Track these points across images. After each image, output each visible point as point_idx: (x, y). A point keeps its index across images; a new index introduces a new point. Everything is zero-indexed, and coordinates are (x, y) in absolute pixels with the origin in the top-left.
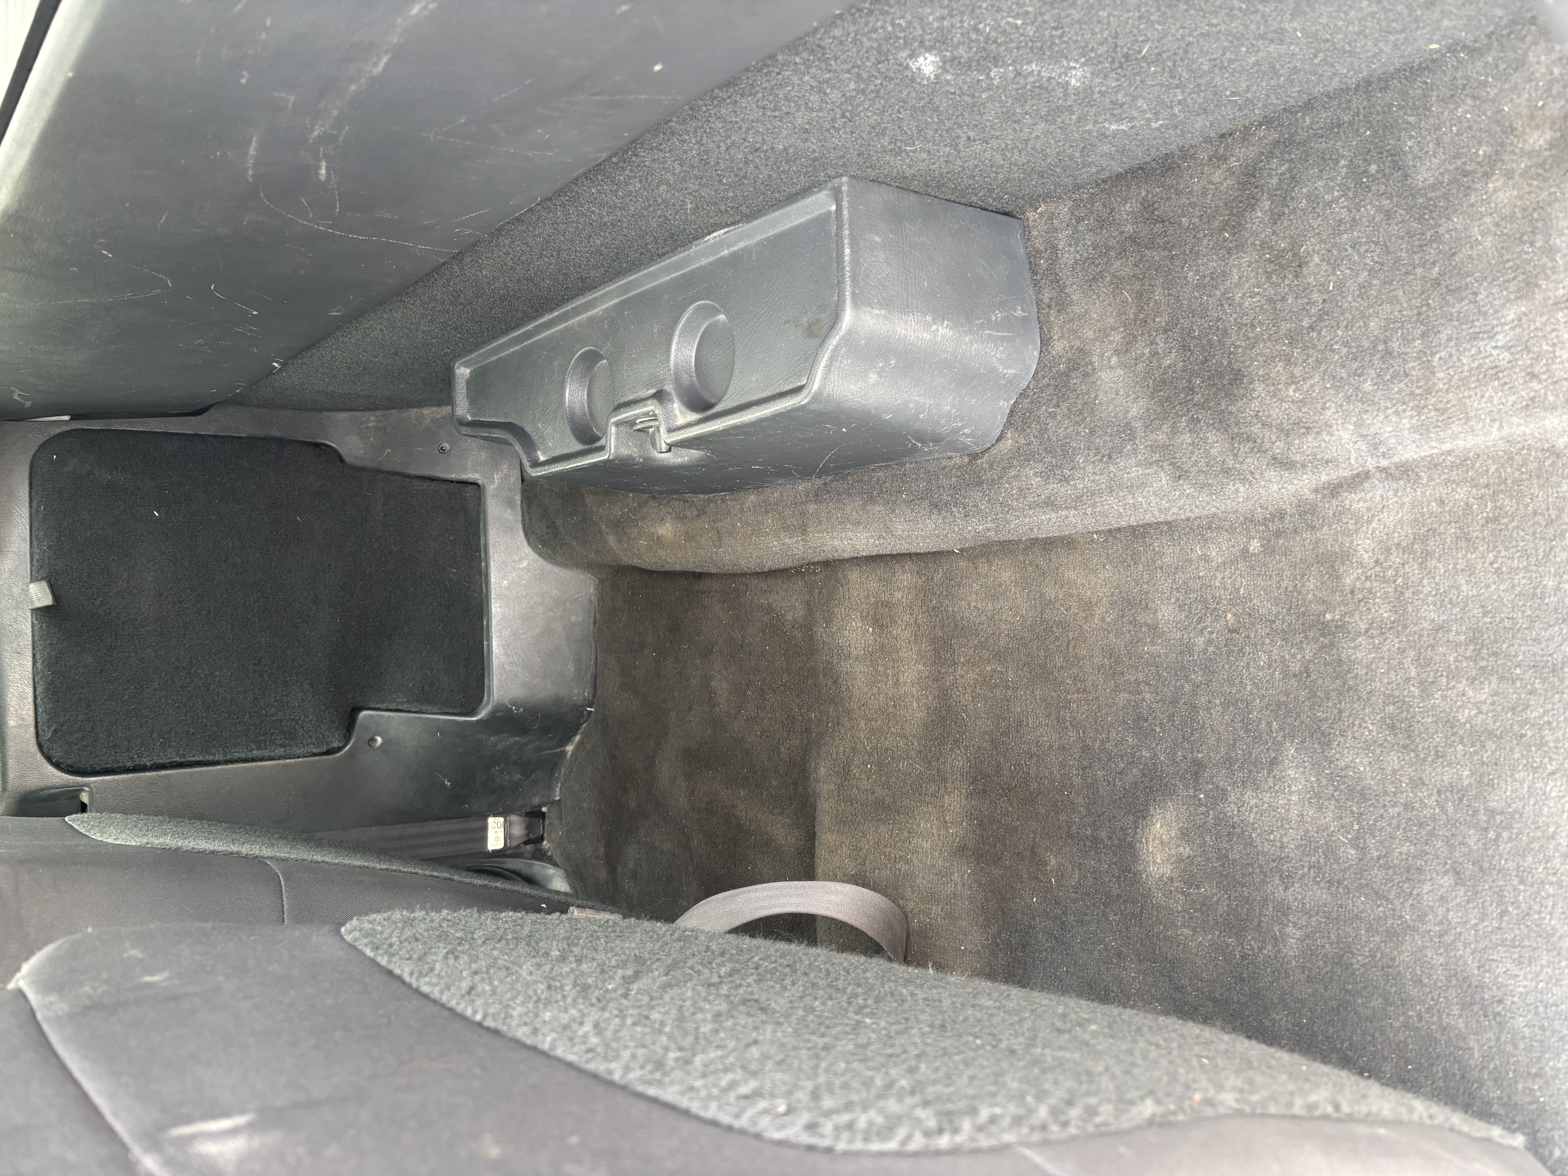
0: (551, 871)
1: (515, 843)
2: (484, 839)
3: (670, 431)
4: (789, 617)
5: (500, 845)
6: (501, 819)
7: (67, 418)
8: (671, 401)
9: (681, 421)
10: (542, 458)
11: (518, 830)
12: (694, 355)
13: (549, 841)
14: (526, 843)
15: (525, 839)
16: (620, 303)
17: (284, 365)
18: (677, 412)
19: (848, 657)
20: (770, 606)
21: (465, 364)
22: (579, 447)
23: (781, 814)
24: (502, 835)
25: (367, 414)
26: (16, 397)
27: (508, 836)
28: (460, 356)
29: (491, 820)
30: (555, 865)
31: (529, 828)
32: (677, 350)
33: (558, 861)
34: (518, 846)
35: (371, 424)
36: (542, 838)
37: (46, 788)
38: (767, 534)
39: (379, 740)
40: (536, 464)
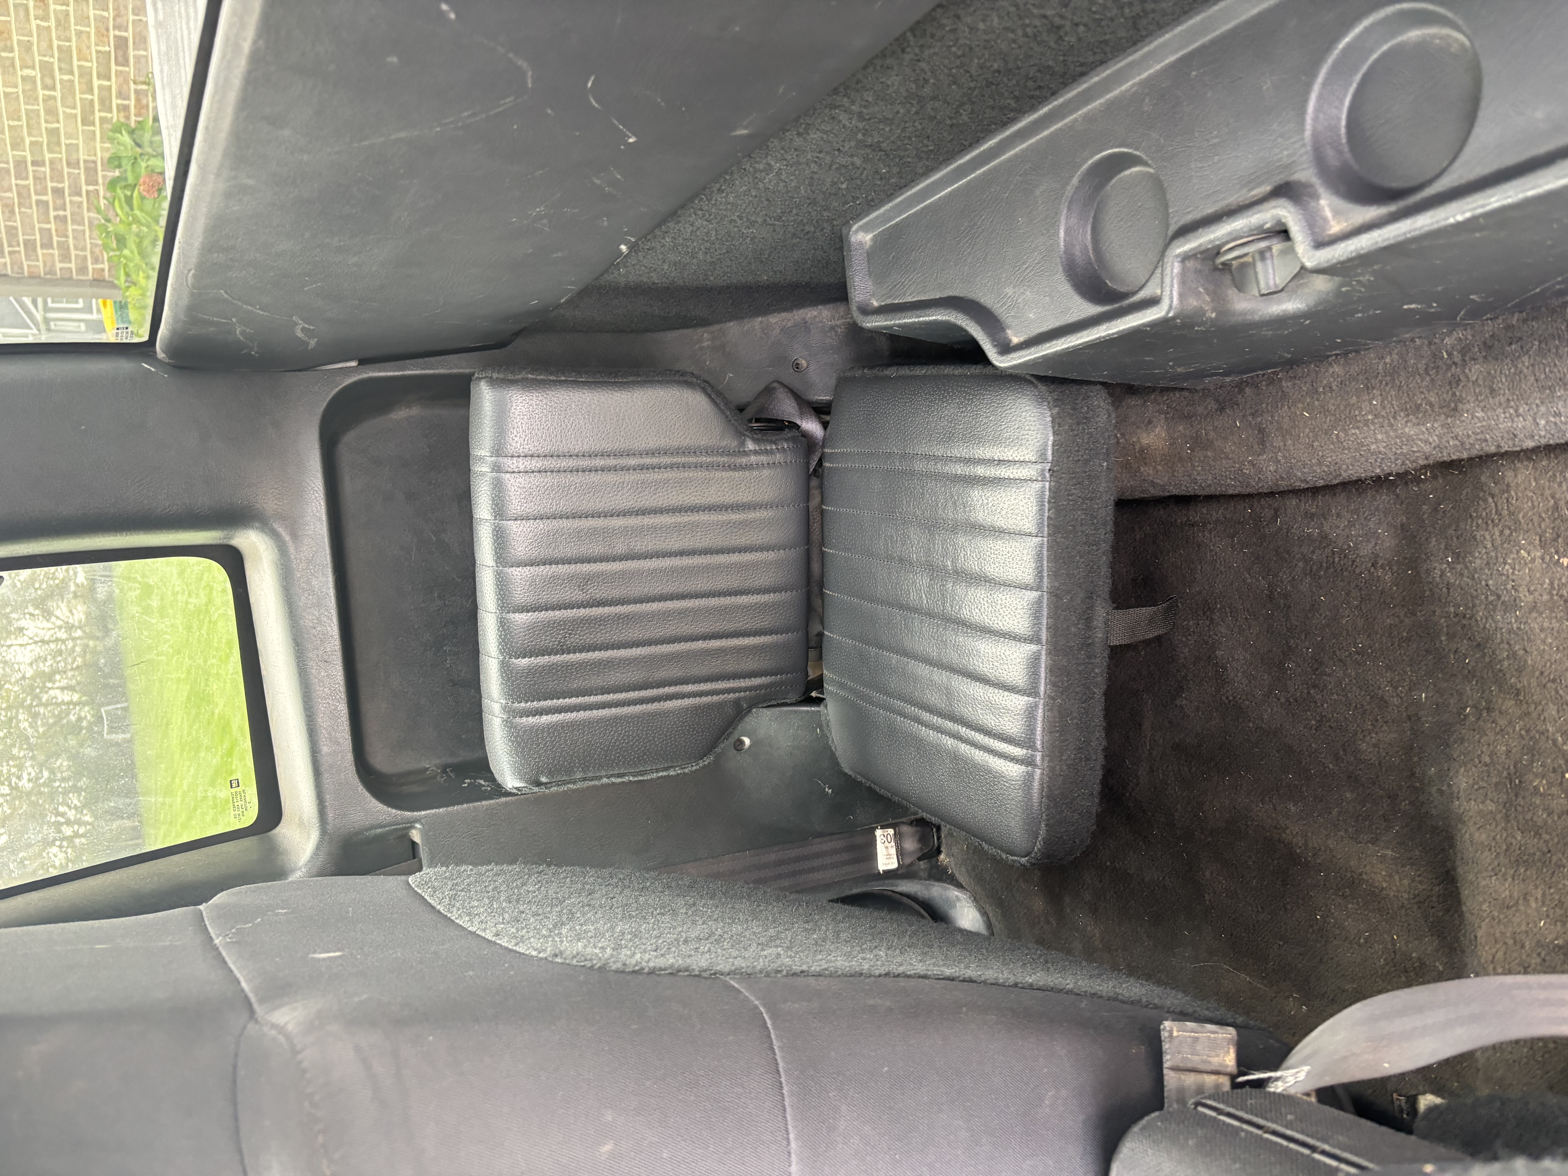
0: (954, 893)
1: (908, 861)
2: (872, 856)
3: (1319, 244)
4: (1366, 550)
5: (893, 864)
6: (891, 831)
7: (354, 364)
8: (1315, 196)
9: (1336, 228)
10: (1015, 340)
11: (910, 845)
12: (1344, 116)
13: (948, 855)
14: (919, 859)
15: (919, 854)
16: (1180, 60)
17: (633, 247)
18: (1328, 213)
19: (1512, 606)
20: (1324, 537)
21: (865, 229)
22: (1093, 310)
23: (1374, 842)
24: (893, 851)
25: (700, 330)
26: (299, 334)
27: (900, 853)
28: (858, 217)
29: (879, 833)
30: (959, 886)
31: (923, 839)
32: (1318, 110)
33: (962, 879)
34: (911, 864)
35: (706, 344)
36: (939, 852)
37: (373, 827)
38: (1366, 423)
39: (747, 741)
40: (1006, 349)
